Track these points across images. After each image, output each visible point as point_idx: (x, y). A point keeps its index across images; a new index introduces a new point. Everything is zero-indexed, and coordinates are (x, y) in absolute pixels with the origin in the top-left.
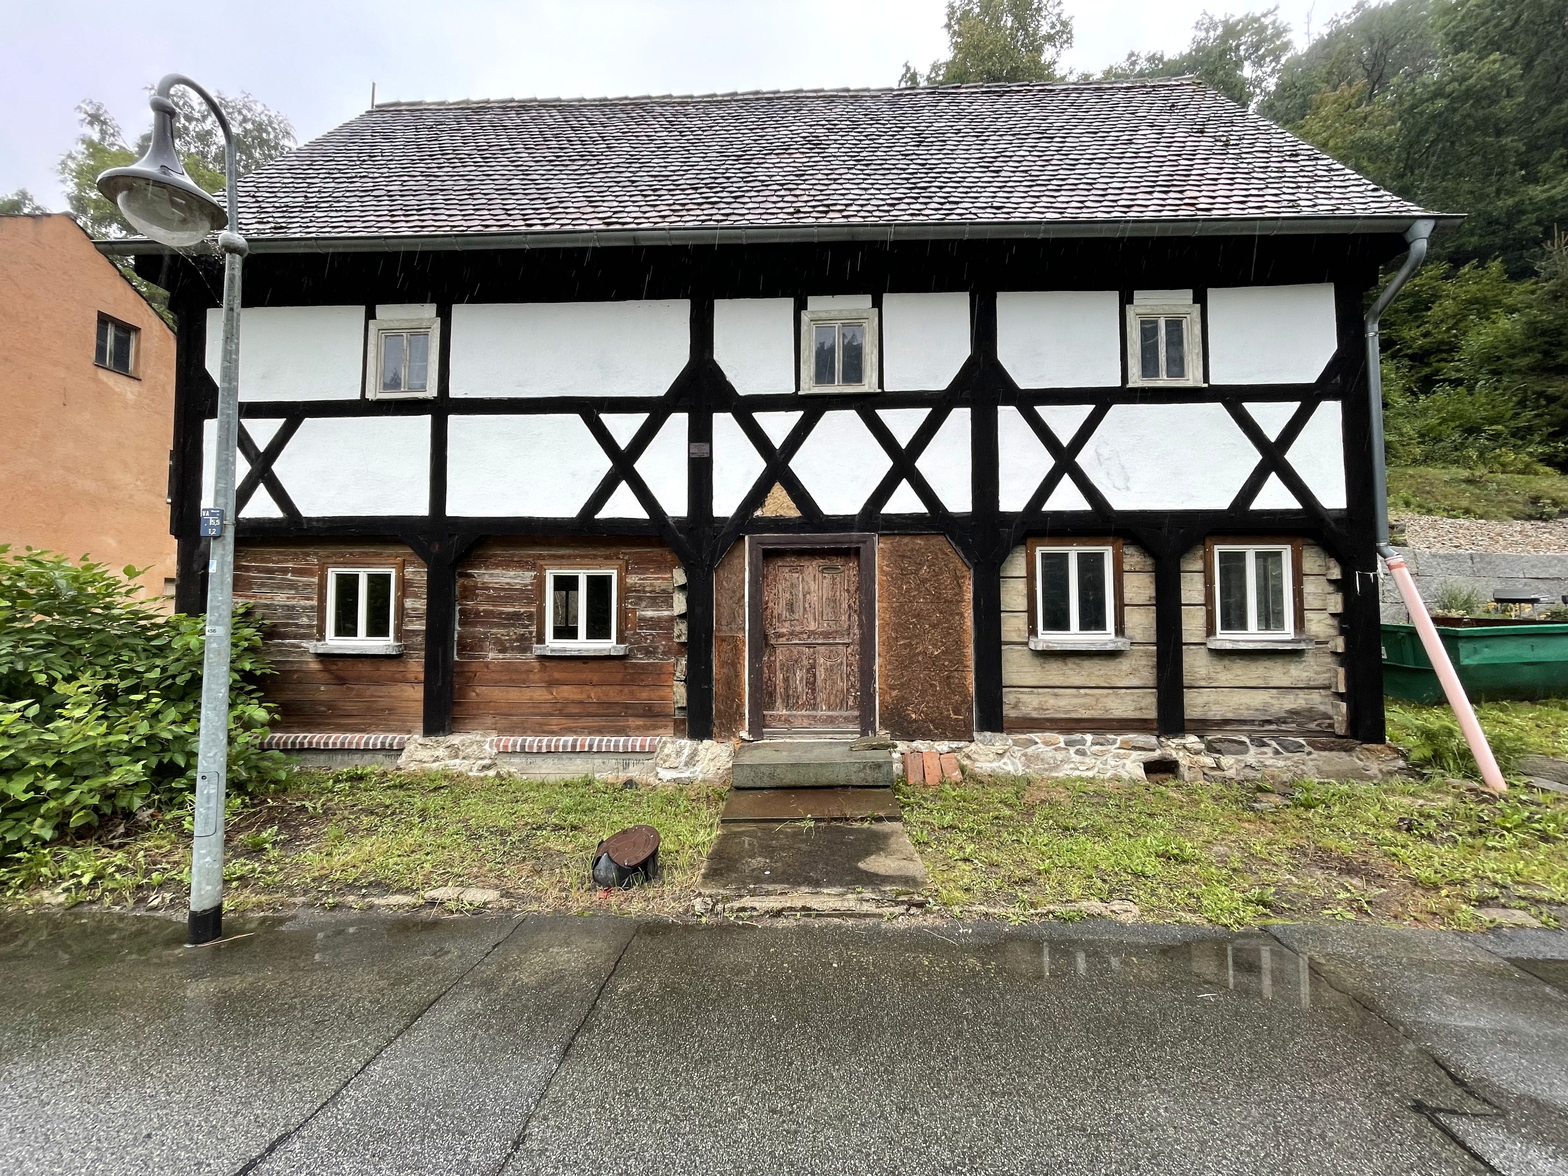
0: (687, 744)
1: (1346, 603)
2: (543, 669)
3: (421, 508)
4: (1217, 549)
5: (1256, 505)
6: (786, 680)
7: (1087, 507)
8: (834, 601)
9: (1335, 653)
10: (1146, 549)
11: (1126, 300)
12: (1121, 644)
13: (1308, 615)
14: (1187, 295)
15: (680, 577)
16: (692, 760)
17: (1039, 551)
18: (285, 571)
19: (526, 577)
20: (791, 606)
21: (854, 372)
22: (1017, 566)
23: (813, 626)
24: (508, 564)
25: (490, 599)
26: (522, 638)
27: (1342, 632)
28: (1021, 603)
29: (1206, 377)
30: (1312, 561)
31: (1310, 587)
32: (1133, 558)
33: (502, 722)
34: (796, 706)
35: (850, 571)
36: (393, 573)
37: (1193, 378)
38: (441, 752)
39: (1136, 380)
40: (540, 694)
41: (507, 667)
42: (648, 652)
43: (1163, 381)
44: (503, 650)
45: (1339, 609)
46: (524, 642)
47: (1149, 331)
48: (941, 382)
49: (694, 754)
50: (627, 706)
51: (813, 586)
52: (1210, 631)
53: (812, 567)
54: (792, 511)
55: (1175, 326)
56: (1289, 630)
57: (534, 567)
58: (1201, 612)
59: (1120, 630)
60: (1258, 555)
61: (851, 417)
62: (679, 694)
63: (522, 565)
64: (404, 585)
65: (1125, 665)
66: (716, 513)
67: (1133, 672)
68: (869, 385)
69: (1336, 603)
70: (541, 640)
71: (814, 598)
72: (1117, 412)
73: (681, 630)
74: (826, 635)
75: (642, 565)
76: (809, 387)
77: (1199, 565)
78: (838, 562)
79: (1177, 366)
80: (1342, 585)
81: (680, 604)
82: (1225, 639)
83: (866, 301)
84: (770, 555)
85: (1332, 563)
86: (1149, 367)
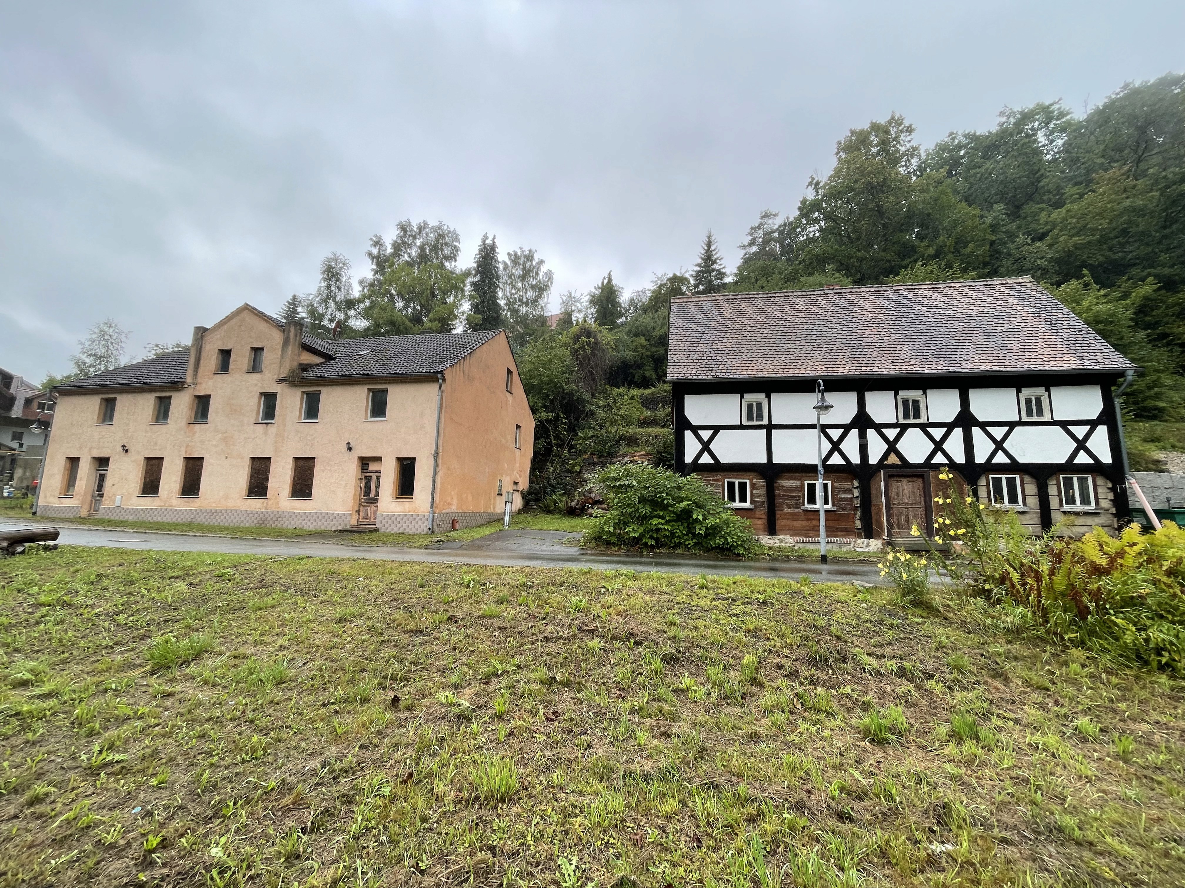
0: (866, 541)
1: (1115, 496)
2: (805, 515)
3: (764, 460)
4: (1061, 476)
5: (1076, 461)
6: (898, 520)
7: (1009, 461)
8: (913, 492)
9: (1112, 514)
10: (1032, 475)
11: (1019, 391)
12: (1026, 509)
13: (1100, 500)
14: (1043, 389)
15: (856, 484)
16: (868, 545)
17: (990, 476)
18: (710, 480)
19: (798, 483)
20: (898, 494)
21: (917, 415)
22: (983, 481)
23: (906, 501)
24: (791, 479)
25: (784, 490)
26: (796, 504)
27: (1114, 506)
28: (985, 494)
29: (1052, 418)
30: (1100, 481)
31: (1100, 490)
32: (1027, 479)
33: (791, 532)
34: (902, 528)
35: (919, 483)
36: (748, 482)
37: (1047, 417)
38: (776, 541)
39: (1025, 418)
40: (805, 523)
41: (792, 514)
42: (843, 510)
43: (1035, 419)
44: (790, 508)
45: (1112, 498)
46: (798, 506)
47: (1028, 401)
48: (950, 419)
49: (868, 544)
50: (837, 528)
51: (906, 487)
52: (1061, 505)
53: (905, 481)
54: (898, 462)
55: (1038, 400)
56: (1093, 505)
57: (800, 480)
58: (1057, 499)
59: (1025, 504)
60: (1078, 479)
61: (918, 430)
62: (858, 524)
63: (795, 479)
64: (753, 486)
65: (1027, 516)
66: (871, 462)
67: (1031, 519)
68: (923, 420)
69: (1111, 496)
70: (804, 505)
71: (906, 491)
72: (1017, 429)
73: (857, 502)
74: (912, 504)
75: (839, 479)
76: (902, 421)
77: (1055, 482)
78: (914, 479)
79: (1040, 413)
80: (1113, 490)
81: (856, 493)
82: (1067, 508)
83: (920, 393)
84: (891, 476)
85: (1108, 482)
86: (1029, 413)
